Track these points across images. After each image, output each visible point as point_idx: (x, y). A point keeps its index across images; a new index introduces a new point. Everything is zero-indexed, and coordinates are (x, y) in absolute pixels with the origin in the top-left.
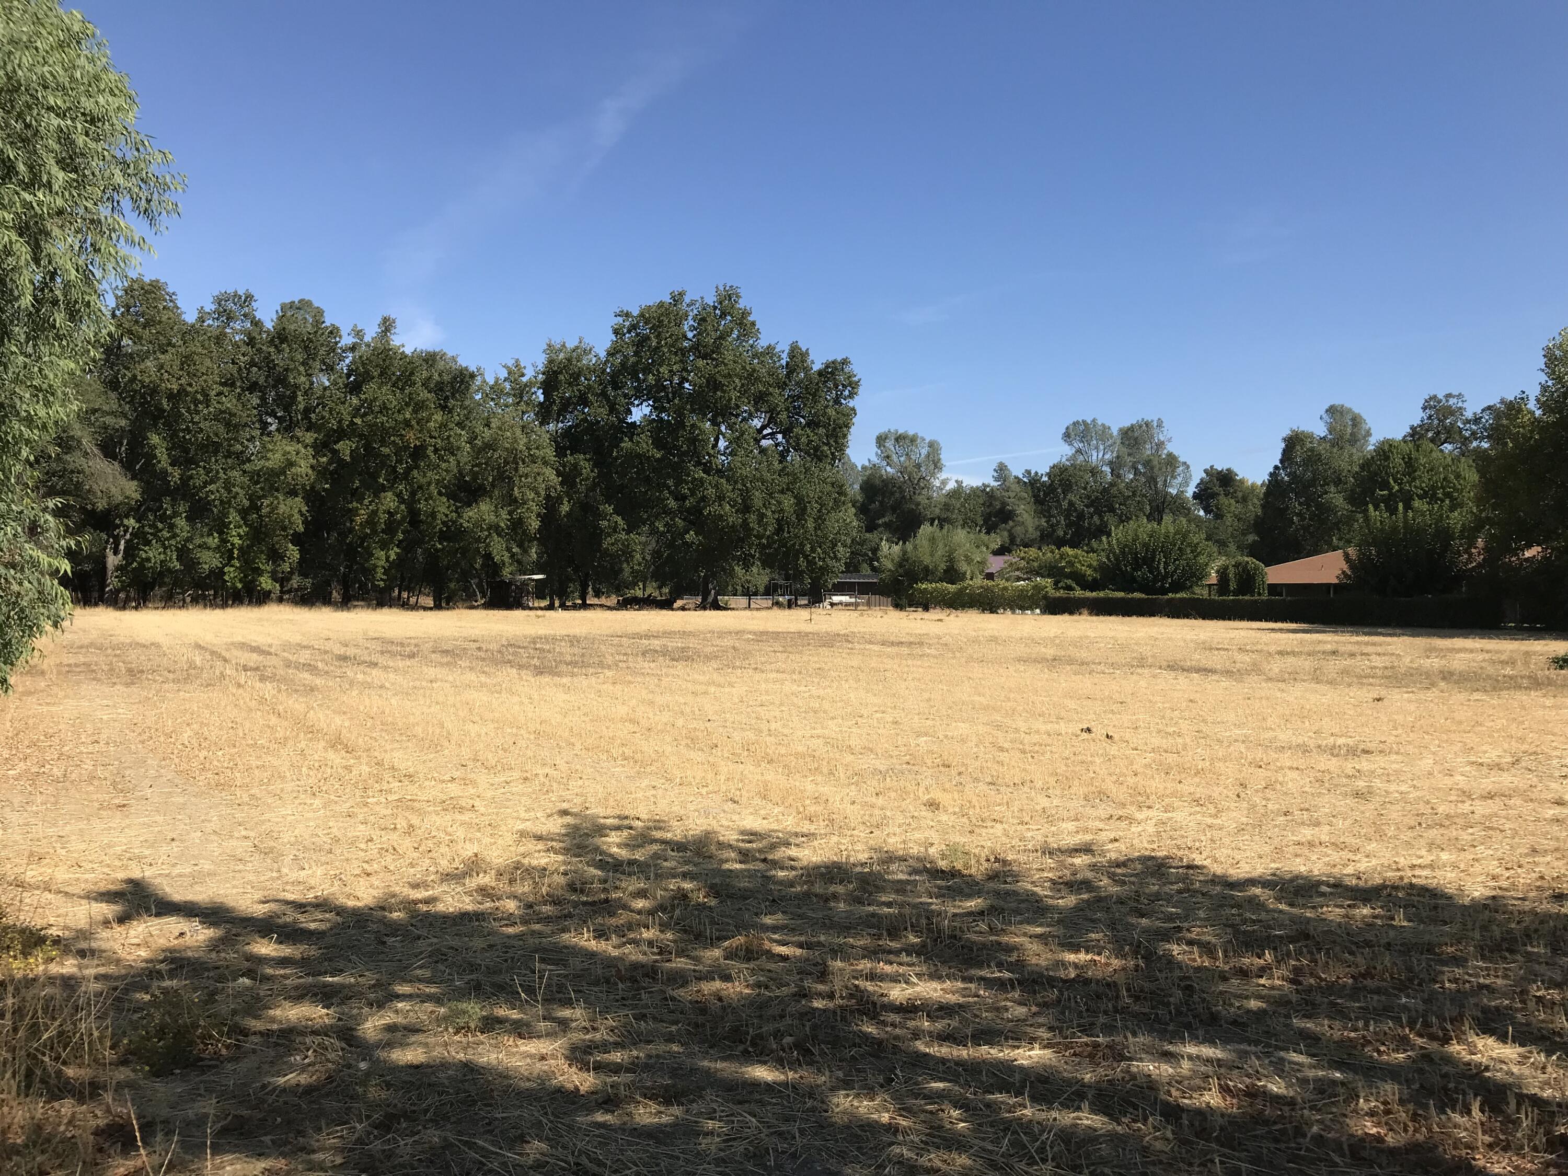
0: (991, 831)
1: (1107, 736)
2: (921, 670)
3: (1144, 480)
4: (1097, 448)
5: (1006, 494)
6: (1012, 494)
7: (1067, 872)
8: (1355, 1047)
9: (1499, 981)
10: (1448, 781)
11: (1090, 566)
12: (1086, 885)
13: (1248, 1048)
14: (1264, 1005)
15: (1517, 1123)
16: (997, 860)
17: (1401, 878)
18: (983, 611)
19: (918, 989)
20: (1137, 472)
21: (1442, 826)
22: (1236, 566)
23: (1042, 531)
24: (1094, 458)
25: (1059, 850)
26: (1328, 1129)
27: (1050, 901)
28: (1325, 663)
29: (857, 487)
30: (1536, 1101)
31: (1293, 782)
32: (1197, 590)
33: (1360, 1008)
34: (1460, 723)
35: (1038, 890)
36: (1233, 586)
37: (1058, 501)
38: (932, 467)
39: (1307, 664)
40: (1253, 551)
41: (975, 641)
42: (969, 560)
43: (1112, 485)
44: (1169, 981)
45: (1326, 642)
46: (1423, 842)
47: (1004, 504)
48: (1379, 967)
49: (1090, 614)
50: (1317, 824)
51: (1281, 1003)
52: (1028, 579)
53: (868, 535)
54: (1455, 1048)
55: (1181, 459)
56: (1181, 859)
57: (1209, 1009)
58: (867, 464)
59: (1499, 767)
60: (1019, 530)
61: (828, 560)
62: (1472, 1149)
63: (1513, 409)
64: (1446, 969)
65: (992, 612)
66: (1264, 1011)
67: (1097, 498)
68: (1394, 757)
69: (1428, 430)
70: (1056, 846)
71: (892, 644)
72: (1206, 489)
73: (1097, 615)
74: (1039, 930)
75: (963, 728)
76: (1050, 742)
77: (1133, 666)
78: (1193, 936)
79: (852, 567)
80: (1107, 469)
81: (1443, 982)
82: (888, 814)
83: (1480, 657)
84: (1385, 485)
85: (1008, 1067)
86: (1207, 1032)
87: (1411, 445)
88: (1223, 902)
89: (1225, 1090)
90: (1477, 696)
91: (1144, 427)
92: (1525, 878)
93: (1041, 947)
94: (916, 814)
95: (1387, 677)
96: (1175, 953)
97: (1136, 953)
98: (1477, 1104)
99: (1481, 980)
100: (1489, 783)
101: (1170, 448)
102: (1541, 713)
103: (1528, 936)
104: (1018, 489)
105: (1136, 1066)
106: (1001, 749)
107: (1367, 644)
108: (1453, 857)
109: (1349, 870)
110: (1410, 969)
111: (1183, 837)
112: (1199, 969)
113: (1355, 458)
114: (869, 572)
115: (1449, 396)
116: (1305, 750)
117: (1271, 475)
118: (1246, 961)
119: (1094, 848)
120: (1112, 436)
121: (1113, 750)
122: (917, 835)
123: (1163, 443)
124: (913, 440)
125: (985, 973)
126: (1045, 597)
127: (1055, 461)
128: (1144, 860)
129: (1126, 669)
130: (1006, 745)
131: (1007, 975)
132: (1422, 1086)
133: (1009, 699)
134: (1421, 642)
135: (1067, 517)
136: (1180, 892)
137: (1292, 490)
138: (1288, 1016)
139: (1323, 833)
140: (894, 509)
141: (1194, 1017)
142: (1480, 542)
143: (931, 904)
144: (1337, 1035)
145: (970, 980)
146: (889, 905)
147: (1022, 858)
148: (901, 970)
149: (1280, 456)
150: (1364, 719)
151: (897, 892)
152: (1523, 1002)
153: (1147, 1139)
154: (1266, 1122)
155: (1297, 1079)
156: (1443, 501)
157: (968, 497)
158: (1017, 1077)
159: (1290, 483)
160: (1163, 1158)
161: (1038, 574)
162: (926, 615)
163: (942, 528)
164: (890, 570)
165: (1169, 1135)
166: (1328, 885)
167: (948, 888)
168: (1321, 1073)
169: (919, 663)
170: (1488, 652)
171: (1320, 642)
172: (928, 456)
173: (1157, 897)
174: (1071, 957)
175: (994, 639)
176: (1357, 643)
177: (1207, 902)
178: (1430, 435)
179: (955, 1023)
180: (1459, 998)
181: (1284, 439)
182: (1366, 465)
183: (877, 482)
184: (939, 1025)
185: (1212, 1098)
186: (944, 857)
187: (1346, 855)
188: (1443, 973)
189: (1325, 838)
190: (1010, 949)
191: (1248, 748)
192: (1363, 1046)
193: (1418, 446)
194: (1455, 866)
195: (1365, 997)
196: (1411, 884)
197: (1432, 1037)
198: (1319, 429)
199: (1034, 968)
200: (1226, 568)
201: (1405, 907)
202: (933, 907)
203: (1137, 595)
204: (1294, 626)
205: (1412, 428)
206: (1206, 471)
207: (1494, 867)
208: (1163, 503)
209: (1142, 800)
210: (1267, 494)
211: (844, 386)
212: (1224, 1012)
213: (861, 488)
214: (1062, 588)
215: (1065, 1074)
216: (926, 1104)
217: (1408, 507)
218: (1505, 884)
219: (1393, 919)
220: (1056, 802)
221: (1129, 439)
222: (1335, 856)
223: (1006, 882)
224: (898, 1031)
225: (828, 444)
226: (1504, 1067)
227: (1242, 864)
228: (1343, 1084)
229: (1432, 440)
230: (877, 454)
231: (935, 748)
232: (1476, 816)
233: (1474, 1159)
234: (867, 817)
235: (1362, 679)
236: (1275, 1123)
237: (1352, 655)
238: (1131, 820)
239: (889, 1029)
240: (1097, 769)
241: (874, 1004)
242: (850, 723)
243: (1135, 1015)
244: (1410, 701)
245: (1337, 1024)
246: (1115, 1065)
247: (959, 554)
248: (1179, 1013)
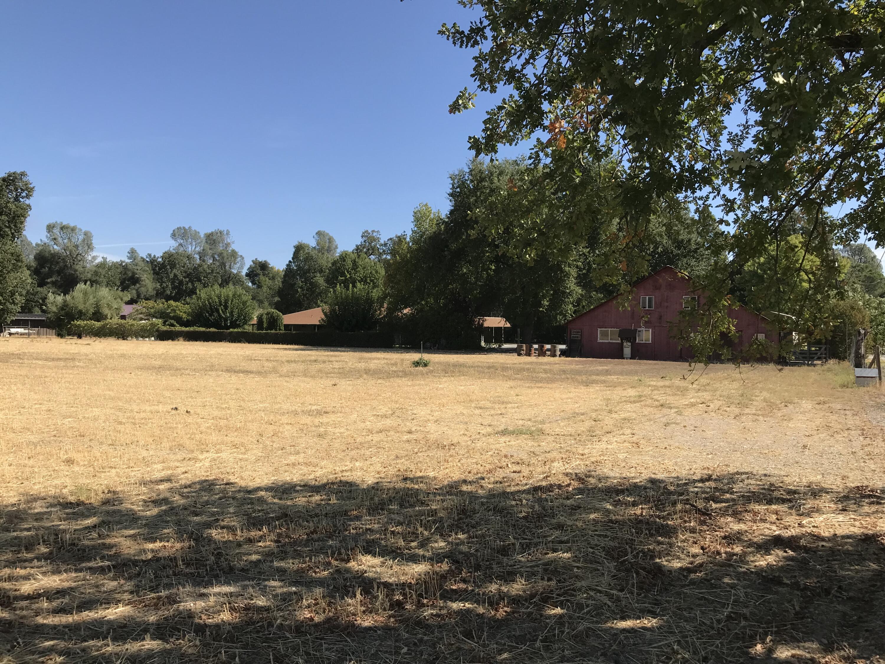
0: (108, 474)
1: (187, 412)
2: (71, 376)
3: (218, 264)
4: (191, 244)
5: (135, 267)
6: (139, 268)
7: (154, 495)
8: (304, 572)
9: (376, 526)
10: (363, 425)
11: (185, 312)
12: (165, 501)
13: (249, 583)
14: (260, 557)
15: (376, 597)
16: (109, 492)
17: (336, 478)
18: (118, 338)
19: (42, 582)
20: (214, 259)
21: (358, 448)
22: (267, 314)
23: (157, 291)
24: (190, 249)
25: (151, 482)
26: (286, 619)
27: (142, 514)
28: (310, 366)
29: (32, 257)
30: (386, 585)
31: (288, 431)
32: (246, 327)
33: (309, 550)
34: (371, 395)
35: (135, 507)
36: (265, 325)
37: (167, 273)
38: (87, 248)
39: (301, 367)
40: (278, 307)
41: (111, 357)
42: (109, 306)
43: (200, 266)
44: (208, 552)
45: (311, 356)
46: (348, 458)
47: (134, 274)
48: (320, 527)
49: (184, 340)
50: (298, 453)
51: (269, 555)
52: (148, 319)
53: (39, 289)
54: (352, 564)
55: (240, 254)
56: (223, 480)
57: (229, 564)
58: (39, 242)
59: (385, 416)
60: (143, 289)
61: (8, 304)
62: (355, 615)
63: (400, 240)
64: (352, 523)
65: (124, 339)
66: (259, 561)
67: (191, 273)
68: (339, 414)
69: (364, 248)
70: (149, 479)
71: (53, 360)
72: (252, 271)
73: (189, 341)
74: (132, 532)
75: (96, 411)
76: (152, 417)
77: (206, 370)
78: (225, 523)
79: (26, 309)
80: (197, 256)
81: (350, 530)
82: (36, 470)
83: (383, 362)
84: (343, 274)
85: (100, 622)
86: (226, 578)
87: (356, 255)
88: (244, 502)
89: (232, 609)
90: (380, 381)
91: (219, 234)
92: (392, 471)
93: (132, 542)
94: (57, 468)
95: (340, 373)
96: (213, 535)
97: (190, 538)
98: (359, 591)
99: (368, 527)
100: (379, 425)
101: (233, 247)
102: (406, 389)
103: (390, 500)
104: (143, 265)
105: (182, 606)
106: (120, 423)
107: (332, 356)
108: (361, 464)
109: (312, 477)
110: (335, 526)
111: (225, 467)
112: (225, 542)
113: (330, 259)
114: (40, 313)
115: (373, 231)
116: (296, 413)
117: (287, 265)
118: (253, 534)
119: (172, 478)
120: (200, 237)
121: (190, 420)
122: (57, 482)
123: (229, 244)
124: (73, 229)
125: (92, 564)
126: (157, 330)
127: (166, 249)
128: (201, 482)
129: (203, 372)
130: (124, 421)
131: (107, 563)
132: (334, 587)
133: (128, 393)
134: (358, 355)
135: (173, 283)
136: (220, 499)
137: (298, 274)
138: (272, 561)
139: (301, 458)
140: (59, 273)
141: (220, 570)
142: (385, 305)
143: (60, 525)
144: (295, 567)
145: (80, 570)
146: (29, 530)
147: (126, 489)
148: (32, 571)
149: (292, 256)
150: (326, 395)
151: (36, 520)
152: (385, 535)
153: (184, 648)
154: (253, 623)
155: (273, 595)
156: (370, 284)
157: (110, 269)
158: (105, 628)
159: (297, 270)
160: (192, 658)
161: (154, 316)
162: (80, 341)
163: (92, 286)
164: (54, 312)
165: (198, 643)
166: (301, 486)
167: (74, 513)
168: (285, 590)
169: (71, 372)
170: (387, 359)
171: (309, 355)
172: (84, 240)
173: (207, 503)
174: (151, 546)
175: (123, 356)
176: (327, 356)
177: (235, 503)
178: (365, 250)
179: (66, 600)
180: (355, 538)
181: (295, 247)
182: (334, 263)
183: (47, 255)
184: (55, 604)
185: (226, 616)
186: (72, 493)
187: (311, 468)
188: (350, 525)
189: (301, 460)
190: (110, 547)
191: (265, 414)
192: (308, 570)
193: (359, 256)
194: (362, 469)
195: (312, 544)
196: (340, 481)
197: (342, 560)
198: (312, 243)
199: (126, 556)
200: (262, 315)
201: (336, 493)
202: (61, 527)
203: (212, 330)
204: (296, 347)
205: (357, 246)
206: (253, 261)
207: (379, 467)
208: (229, 277)
209: (203, 447)
210: (285, 276)
211: (22, 190)
212: (238, 565)
213: (35, 257)
214: (168, 325)
215: (138, 620)
216: (40, 657)
217: (354, 286)
218: (383, 475)
219: (330, 500)
220: (151, 453)
221: (210, 240)
222: (305, 469)
223: (114, 505)
224: (25, 613)
225: (9, 227)
226: (374, 569)
227: (256, 479)
228: (295, 593)
229: (366, 253)
230: (47, 236)
231: (75, 425)
232: (373, 442)
233: (356, 620)
234: (20, 474)
235: (328, 374)
236: (258, 622)
237: (324, 362)
238: (196, 460)
239: (18, 612)
240: (179, 432)
241: (9, 597)
242: (14, 412)
243: (186, 575)
244: (349, 385)
245: (297, 561)
246: (170, 607)
247: (103, 302)
248: (212, 569)
